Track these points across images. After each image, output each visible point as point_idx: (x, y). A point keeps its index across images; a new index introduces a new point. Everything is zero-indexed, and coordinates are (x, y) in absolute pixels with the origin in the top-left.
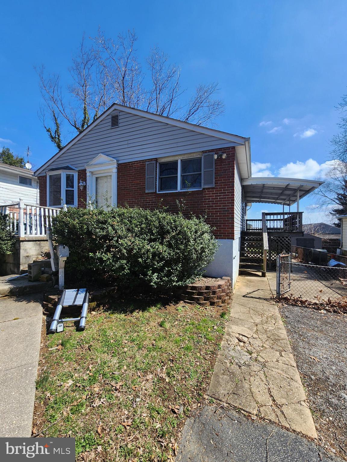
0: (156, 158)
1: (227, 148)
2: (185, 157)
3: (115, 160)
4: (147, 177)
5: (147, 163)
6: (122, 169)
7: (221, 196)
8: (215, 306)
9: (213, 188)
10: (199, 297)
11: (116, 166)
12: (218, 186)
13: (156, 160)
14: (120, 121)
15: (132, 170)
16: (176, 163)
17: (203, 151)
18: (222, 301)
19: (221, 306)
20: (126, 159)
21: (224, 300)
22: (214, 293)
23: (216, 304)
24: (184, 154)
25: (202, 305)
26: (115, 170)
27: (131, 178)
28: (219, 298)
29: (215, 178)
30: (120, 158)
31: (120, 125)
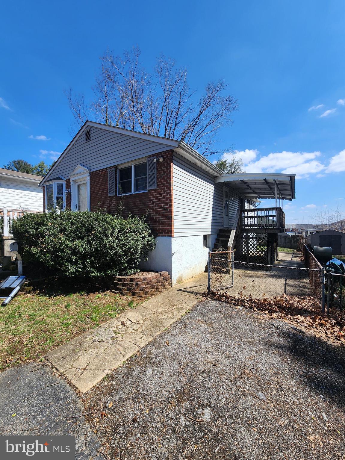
0: (115, 166)
1: (165, 151)
2: (137, 163)
3: (88, 169)
4: (109, 182)
5: (109, 170)
6: (94, 176)
7: (162, 196)
8: (136, 296)
9: (155, 190)
10: (122, 288)
11: (88, 174)
12: (159, 187)
13: (116, 167)
14: (91, 135)
15: (100, 177)
16: (130, 168)
17: (148, 156)
18: (145, 293)
19: (141, 297)
20: (96, 167)
21: (147, 291)
22: (137, 284)
23: (136, 295)
24: (135, 160)
25: (124, 294)
26: (88, 178)
27: (99, 184)
28: (142, 289)
29: (157, 180)
30: (91, 168)
31: (91, 139)
